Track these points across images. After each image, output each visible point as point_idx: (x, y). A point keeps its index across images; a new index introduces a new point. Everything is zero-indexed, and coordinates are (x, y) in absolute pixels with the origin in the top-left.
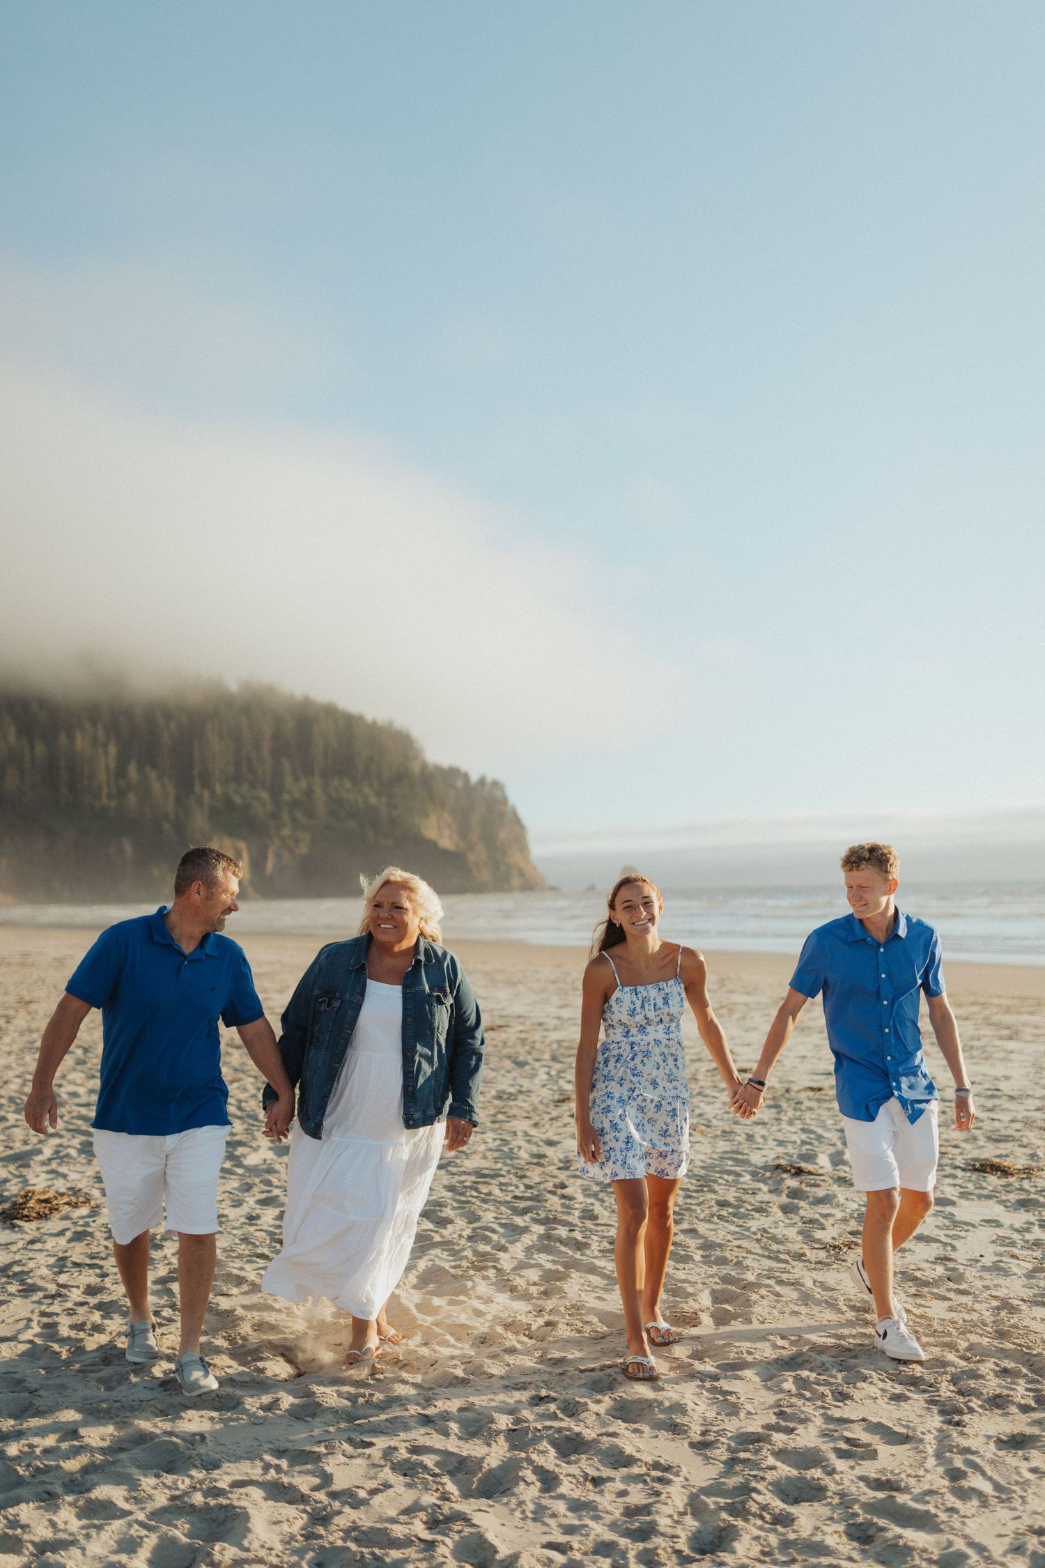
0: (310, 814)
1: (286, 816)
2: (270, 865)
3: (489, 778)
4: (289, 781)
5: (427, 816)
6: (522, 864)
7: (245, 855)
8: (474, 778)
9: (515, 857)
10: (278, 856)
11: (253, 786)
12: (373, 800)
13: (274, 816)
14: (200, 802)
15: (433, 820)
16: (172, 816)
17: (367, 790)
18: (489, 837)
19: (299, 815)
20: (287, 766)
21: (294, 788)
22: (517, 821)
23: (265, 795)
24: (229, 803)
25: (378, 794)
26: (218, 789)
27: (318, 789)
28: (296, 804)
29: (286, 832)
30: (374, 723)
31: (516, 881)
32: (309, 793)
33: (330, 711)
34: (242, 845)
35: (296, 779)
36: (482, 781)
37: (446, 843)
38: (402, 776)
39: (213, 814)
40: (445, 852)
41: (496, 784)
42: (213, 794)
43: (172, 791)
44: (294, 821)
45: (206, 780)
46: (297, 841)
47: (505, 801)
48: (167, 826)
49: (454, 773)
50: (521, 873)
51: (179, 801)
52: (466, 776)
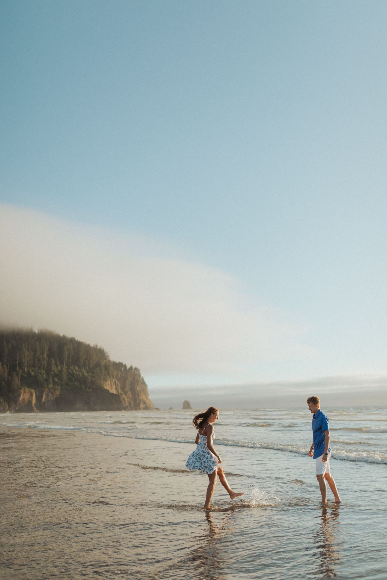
0: (61, 379)
1: (51, 380)
2: (44, 399)
3: (134, 367)
4: (54, 367)
5: (106, 380)
6: (145, 399)
7: (34, 395)
8: (128, 367)
9: (143, 397)
10: (48, 395)
11: (39, 368)
12: (86, 374)
13: (47, 380)
14: (17, 374)
15: (109, 382)
16: (6, 379)
17: (84, 370)
18: (133, 389)
19: (56, 380)
20: (53, 361)
21: (55, 369)
22: (144, 383)
23: (43, 372)
24: (29, 375)
25: (88, 372)
26: (26, 369)
27: (65, 370)
28: (56, 375)
29: (51, 386)
30: (89, 345)
31: (142, 406)
32: (61, 371)
33: (72, 341)
34: (33, 391)
35: (57, 366)
36: (131, 368)
37: (114, 391)
38: (98, 365)
39: (22, 379)
40: (112, 394)
41: (136, 369)
42: (23, 370)
43: (7, 370)
44: (54, 382)
45: (21, 365)
46: (55, 390)
47: (139, 376)
48: (3, 383)
49: (120, 364)
50: (145, 403)
51: (9, 374)
52: (125, 366)
